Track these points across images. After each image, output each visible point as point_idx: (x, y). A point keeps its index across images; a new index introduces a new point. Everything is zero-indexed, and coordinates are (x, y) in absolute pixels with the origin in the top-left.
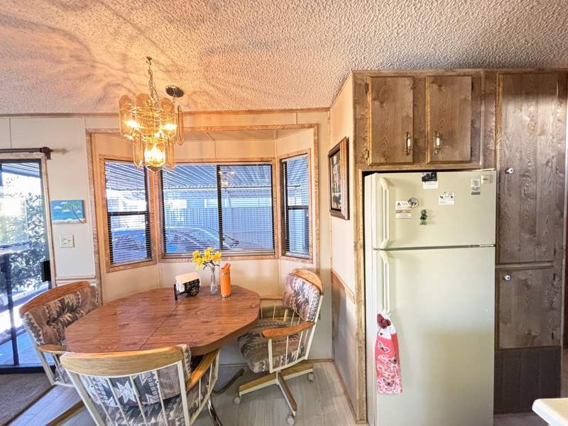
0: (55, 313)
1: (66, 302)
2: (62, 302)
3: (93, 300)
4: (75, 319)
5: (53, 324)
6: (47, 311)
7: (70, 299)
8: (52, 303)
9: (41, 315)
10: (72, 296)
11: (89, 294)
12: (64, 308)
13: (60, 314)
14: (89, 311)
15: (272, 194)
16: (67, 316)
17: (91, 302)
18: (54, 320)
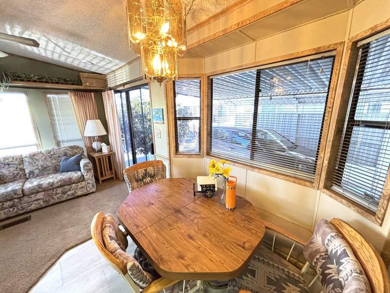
0: (140, 176)
1: (148, 171)
2: (146, 170)
3: (162, 173)
4: (151, 182)
5: (140, 182)
6: (136, 174)
7: (151, 170)
8: (140, 171)
9: (132, 176)
10: (151, 168)
11: (161, 170)
12: (146, 174)
13: (144, 177)
14: (160, 179)
15: (327, 101)
16: (148, 179)
17: (161, 174)
18: (140, 180)
